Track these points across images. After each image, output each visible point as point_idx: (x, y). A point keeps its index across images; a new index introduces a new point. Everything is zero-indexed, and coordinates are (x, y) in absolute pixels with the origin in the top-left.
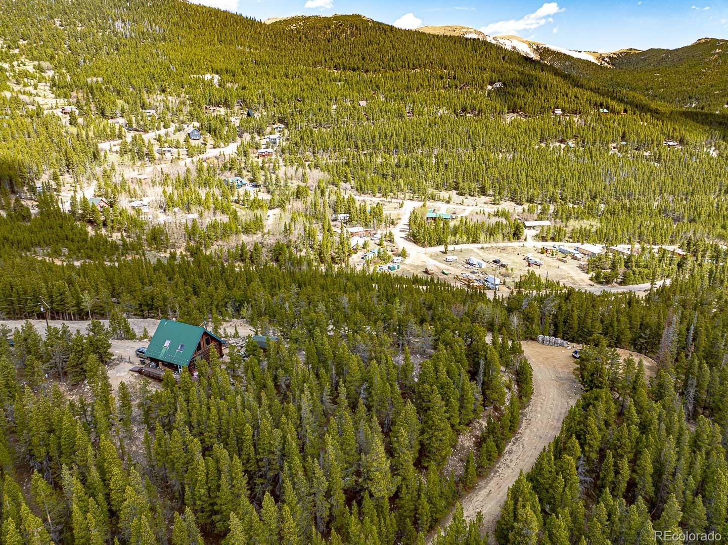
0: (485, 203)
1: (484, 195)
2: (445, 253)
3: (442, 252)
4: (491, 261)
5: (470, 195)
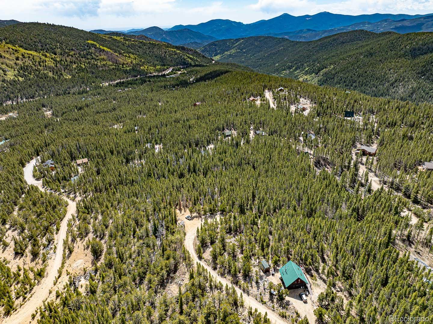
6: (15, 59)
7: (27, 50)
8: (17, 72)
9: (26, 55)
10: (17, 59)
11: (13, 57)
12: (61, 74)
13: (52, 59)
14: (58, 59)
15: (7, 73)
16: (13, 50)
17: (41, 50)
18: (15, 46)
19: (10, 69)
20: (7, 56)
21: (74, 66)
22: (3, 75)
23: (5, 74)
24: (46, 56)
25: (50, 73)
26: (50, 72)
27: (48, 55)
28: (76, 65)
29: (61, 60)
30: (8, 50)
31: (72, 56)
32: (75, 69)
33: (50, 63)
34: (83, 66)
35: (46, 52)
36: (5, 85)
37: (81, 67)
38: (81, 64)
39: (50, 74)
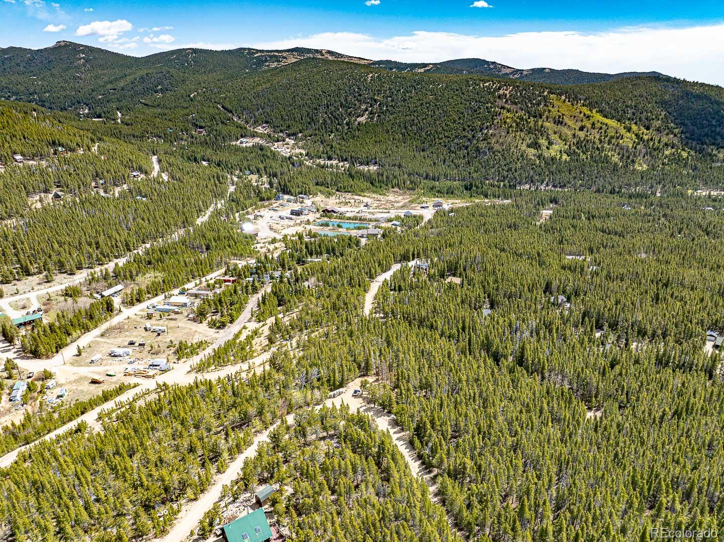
0: (39, 284)
1: (29, 275)
2: (79, 354)
3: (77, 356)
4: (126, 344)
5: (15, 279)
6: (577, 128)
7: (606, 116)
8: (567, 147)
9: (598, 125)
10: (581, 129)
11: (579, 124)
12: (633, 161)
13: (636, 135)
14: (646, 137)
15: (554, 146)
16: (585, 115)
17: (629, 119)
18: (591, 110)
19: (560, 141)
20: (570, 123)
21: (667, 152)
22: (545, 148)
23: (548, 148)
24: (629, 130)
25: (616, 156)
26: (619, 154)
27: (634, 127)
28: (674, 150)
29: (651, 139)
30: (577, 114)
31: (675, 136)
32: (666, 157)
33: (628, 140)
34: (685, 155)
35: (636, 123)
36: (538, 162)
37: (680, 155)
38: (683, 150)
39: (615, 159)
